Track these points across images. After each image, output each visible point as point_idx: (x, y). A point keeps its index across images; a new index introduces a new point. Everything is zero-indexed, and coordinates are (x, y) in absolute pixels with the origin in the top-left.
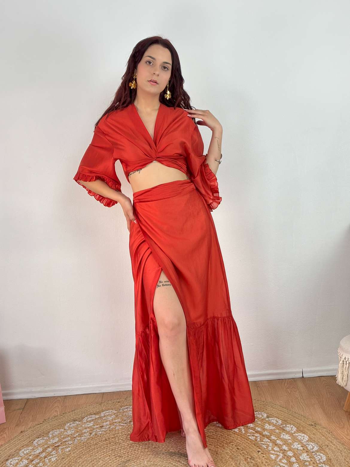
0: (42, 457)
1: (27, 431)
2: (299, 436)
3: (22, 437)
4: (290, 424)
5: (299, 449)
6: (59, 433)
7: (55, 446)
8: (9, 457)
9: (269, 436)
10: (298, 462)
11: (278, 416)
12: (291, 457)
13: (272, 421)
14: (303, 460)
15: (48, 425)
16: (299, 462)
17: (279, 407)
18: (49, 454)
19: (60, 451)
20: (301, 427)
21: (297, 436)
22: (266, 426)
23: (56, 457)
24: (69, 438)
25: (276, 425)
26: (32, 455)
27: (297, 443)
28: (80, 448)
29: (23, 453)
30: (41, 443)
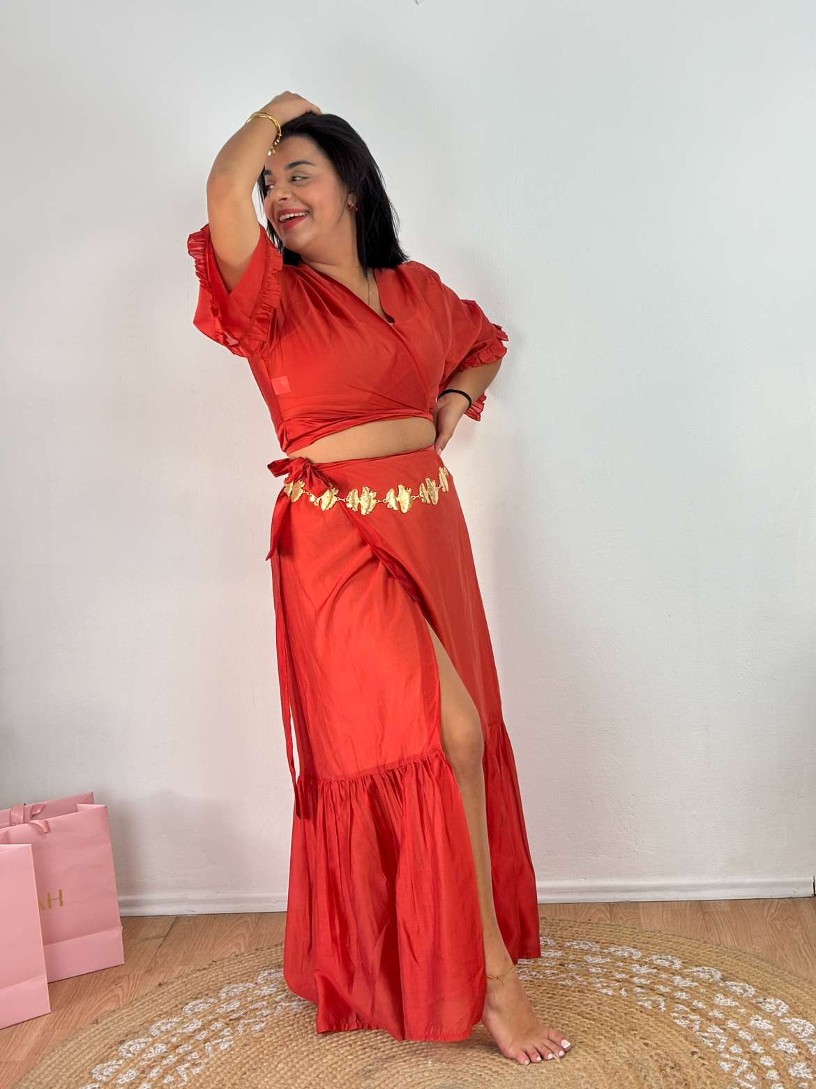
0: (198, 1040)
1: (172, 983)
2: (793, 1025)
3: (161, 996)
4: (775, 996)
5: (789, 1052)
6: (243, 991)
7: (231, 1017)
8: (127, 1036)
9: (722, 1021)
10: (783, 1080)
11: (749, 979)
12: (768, 1069)
13: (734, 988)
14: (795, 1077)
15: (220, 972)
16: (785, 1082)
17: (753, 959)
18: (216, 1035)
19: (240, 1028)
20: (801, 1005)
21: (789, 1024)
22: (718, 999)
23: (230, 1041)
24: (265, 1003)
25: (742, 999)
26: (178, 1035)
27: (786, 1040)
28: (286, 1025)
29: (159, 1029)
30: (200, 1010)
